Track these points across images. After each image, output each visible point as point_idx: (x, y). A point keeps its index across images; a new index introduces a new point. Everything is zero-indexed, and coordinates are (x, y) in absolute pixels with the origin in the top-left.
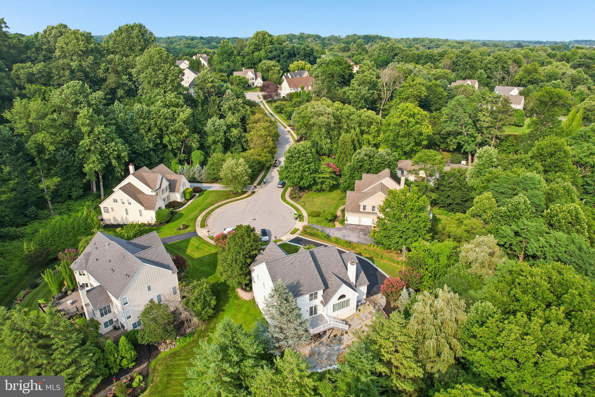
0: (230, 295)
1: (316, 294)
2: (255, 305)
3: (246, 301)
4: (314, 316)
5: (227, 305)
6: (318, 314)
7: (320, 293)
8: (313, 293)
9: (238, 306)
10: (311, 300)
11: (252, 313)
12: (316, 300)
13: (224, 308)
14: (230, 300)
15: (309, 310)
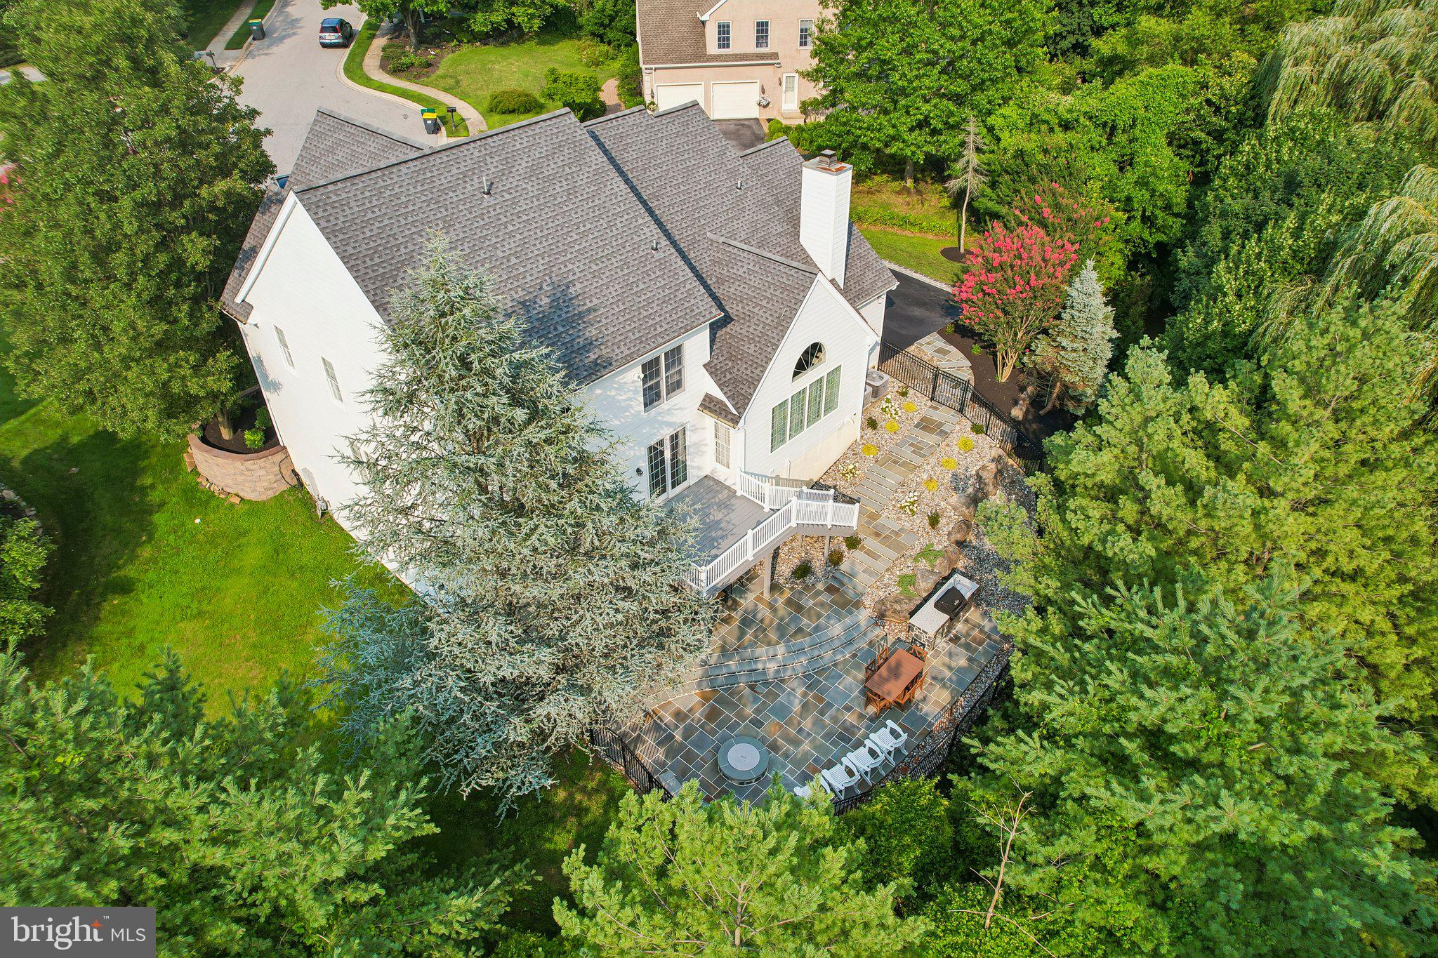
0: (155, 496)
1: (675, 356)
2: (312, 517)
3: (254, 508)
4: (672, 492)
5: (146, 552)
6: (693, 476)
7: (697, 348)
8: (660, 352)
9: (212, 541)
10: (651, 397)
11: (306, 559)
12: (678, 399)
13: (130, 571)
14: (159, 519)
15: (645, 465)
